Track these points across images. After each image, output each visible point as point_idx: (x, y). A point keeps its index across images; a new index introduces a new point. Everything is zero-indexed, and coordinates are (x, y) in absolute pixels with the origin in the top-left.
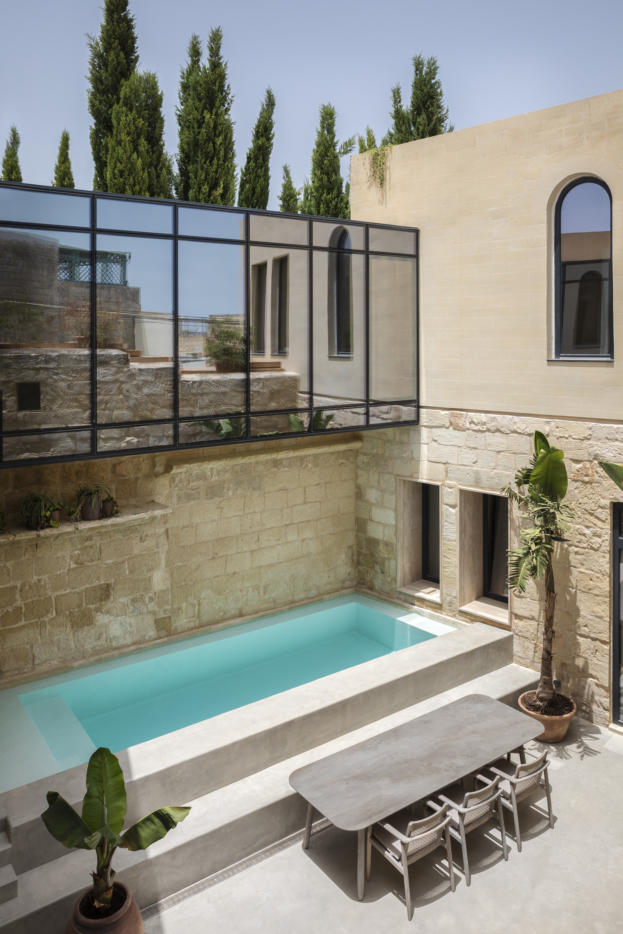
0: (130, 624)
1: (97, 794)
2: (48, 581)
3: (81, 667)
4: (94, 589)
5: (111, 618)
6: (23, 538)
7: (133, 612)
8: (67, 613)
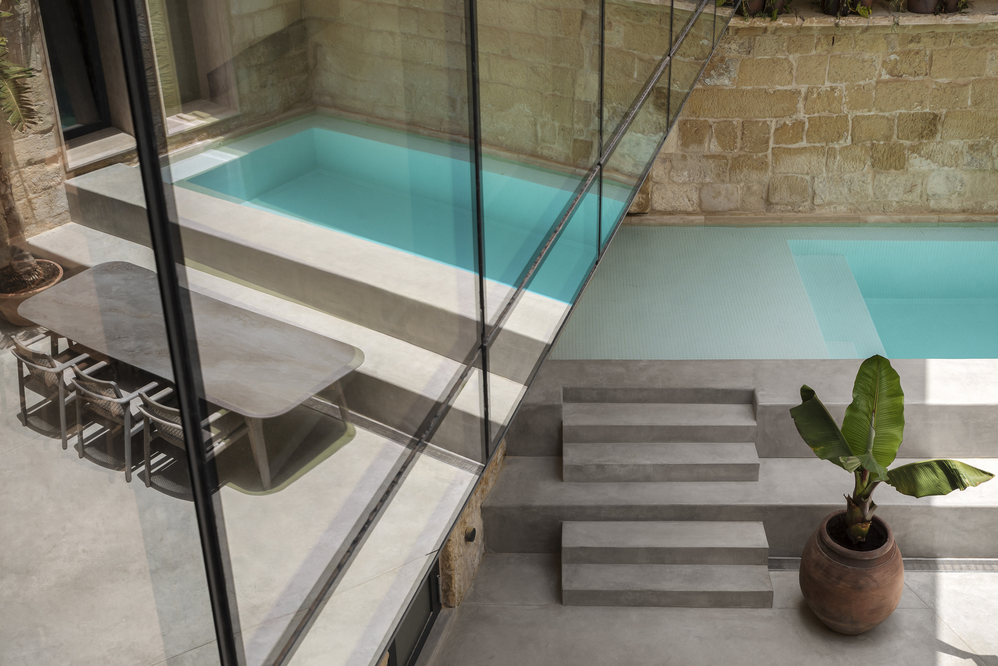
0: (961, 181)
1: (865, 409)
2: (845, 93)
3: (878, 224)
4: (914, 118)
5: (934, 166)
6: (814, 25)
7: (968, 164)
8: (868, 144)
